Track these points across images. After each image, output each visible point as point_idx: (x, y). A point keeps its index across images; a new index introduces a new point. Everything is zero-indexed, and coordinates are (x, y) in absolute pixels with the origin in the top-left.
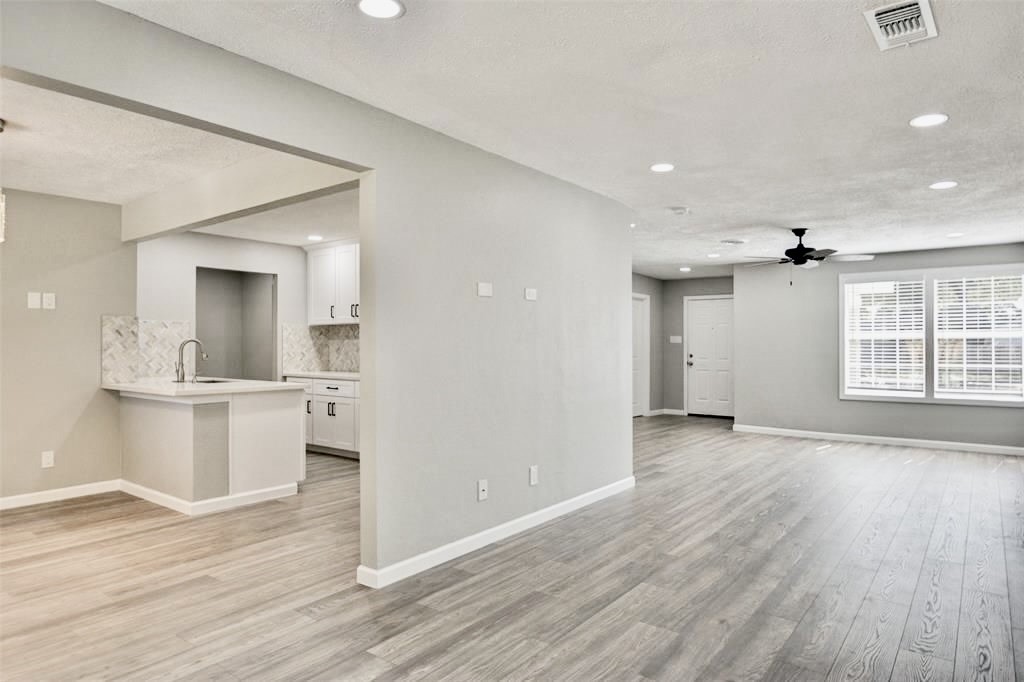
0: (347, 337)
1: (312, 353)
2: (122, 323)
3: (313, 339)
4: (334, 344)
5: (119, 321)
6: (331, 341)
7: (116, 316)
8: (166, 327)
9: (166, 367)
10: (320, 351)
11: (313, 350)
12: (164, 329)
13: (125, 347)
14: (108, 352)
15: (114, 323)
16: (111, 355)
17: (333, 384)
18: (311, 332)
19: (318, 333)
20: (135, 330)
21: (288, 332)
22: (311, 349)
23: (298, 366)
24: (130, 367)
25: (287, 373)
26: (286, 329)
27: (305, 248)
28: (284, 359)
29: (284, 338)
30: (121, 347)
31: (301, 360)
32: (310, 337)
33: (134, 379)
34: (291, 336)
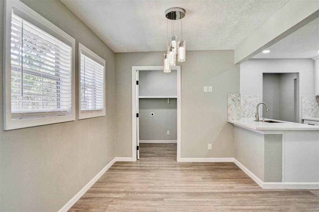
1: (317, 109)
2: (235, 96)
5: (234, 96)
7: (233, 94)
8: (251, 98)
9: (251, 114)
12: (250, 99)
13: (236, 106)
14: (230, 108)
15: (232, 97)
20: (239, 99)
21: (305, 99)
22: (317, 107)
23: (310, 115)
24: (237, 114)
25: (303, 118)
26: (304, 98)
27: (313, 59)
28: (303, 112)
29: (303, 102)
30: (234, 106)
31: (311, 112)
32: (316, 101)
33: (239, 119)
34: (306, 101)
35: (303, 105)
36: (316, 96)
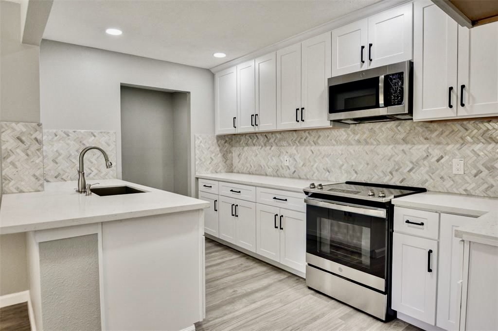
0: (247, 145)
1: (219, 158)
2: (24, 130)
3: (219, 146)
4: (236, 151)
5: (20, 127)
6: (234, 149)
7: (17, 122)
8: (95, 136)
9: (95, 171)
10: (225, 155)
11: (220, 155)
12: (93, 138)
13: (28, 155)
14: (9, 160)
15: (14, 130)
16: (12, 163)
17: (236, 187)
18: (218, 141)
19: (223, 142)
20: (39, 138)
21: (200, 141)
22: (218, 154)
23: (207, 169)
24: (34, 175)
25: (198, 175)
26: (198, 138)
27: (213, 71)
28: (196, 163)
29: (196, 146)
30: (23, 154)
31: (210, 164)
32: (217, 145)
33: (40, 188)
34: (201, 144)
35: (197, 152)
36: (217, 136)
